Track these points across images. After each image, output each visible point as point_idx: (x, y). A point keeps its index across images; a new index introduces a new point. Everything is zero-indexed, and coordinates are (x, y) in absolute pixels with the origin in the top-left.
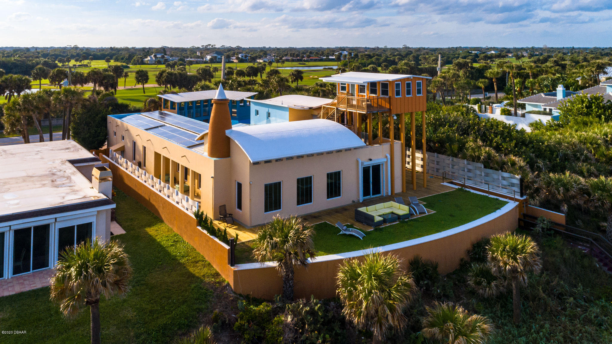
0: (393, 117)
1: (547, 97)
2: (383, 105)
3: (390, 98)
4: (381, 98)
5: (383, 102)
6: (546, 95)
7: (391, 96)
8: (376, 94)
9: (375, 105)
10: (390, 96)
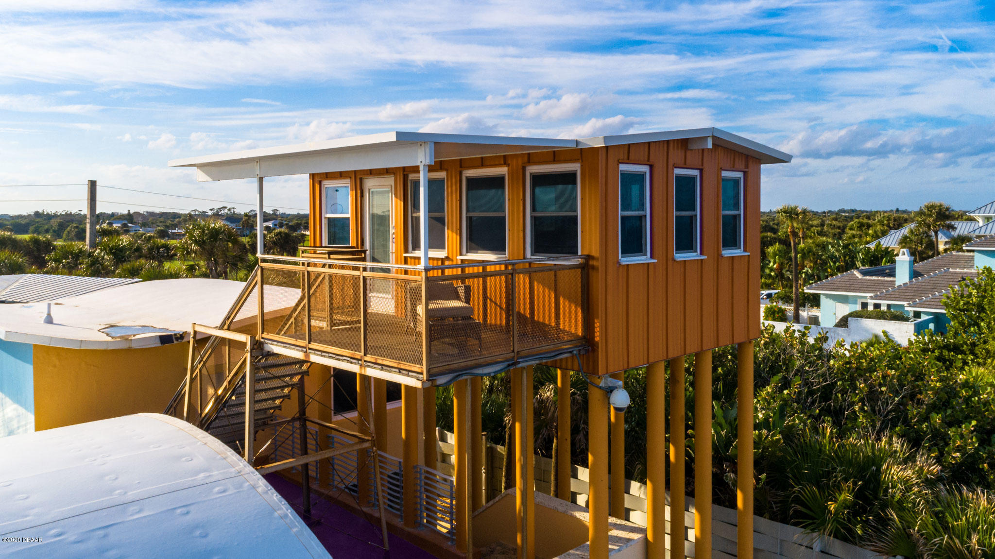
0: (610, 391)
1: (868, 278)
2: (544, 314)
3: (587, 267)
4: (532, 271)
5: (544, 295)
6: (864, 273)
7: (595, 252)
8: (498, 246)
9: (496, 317)
10: (588, 258)
